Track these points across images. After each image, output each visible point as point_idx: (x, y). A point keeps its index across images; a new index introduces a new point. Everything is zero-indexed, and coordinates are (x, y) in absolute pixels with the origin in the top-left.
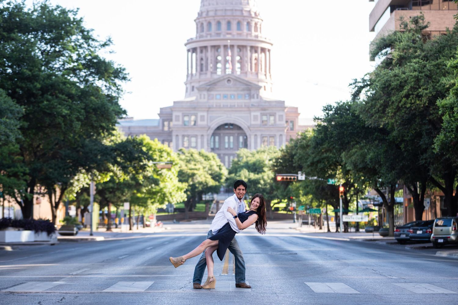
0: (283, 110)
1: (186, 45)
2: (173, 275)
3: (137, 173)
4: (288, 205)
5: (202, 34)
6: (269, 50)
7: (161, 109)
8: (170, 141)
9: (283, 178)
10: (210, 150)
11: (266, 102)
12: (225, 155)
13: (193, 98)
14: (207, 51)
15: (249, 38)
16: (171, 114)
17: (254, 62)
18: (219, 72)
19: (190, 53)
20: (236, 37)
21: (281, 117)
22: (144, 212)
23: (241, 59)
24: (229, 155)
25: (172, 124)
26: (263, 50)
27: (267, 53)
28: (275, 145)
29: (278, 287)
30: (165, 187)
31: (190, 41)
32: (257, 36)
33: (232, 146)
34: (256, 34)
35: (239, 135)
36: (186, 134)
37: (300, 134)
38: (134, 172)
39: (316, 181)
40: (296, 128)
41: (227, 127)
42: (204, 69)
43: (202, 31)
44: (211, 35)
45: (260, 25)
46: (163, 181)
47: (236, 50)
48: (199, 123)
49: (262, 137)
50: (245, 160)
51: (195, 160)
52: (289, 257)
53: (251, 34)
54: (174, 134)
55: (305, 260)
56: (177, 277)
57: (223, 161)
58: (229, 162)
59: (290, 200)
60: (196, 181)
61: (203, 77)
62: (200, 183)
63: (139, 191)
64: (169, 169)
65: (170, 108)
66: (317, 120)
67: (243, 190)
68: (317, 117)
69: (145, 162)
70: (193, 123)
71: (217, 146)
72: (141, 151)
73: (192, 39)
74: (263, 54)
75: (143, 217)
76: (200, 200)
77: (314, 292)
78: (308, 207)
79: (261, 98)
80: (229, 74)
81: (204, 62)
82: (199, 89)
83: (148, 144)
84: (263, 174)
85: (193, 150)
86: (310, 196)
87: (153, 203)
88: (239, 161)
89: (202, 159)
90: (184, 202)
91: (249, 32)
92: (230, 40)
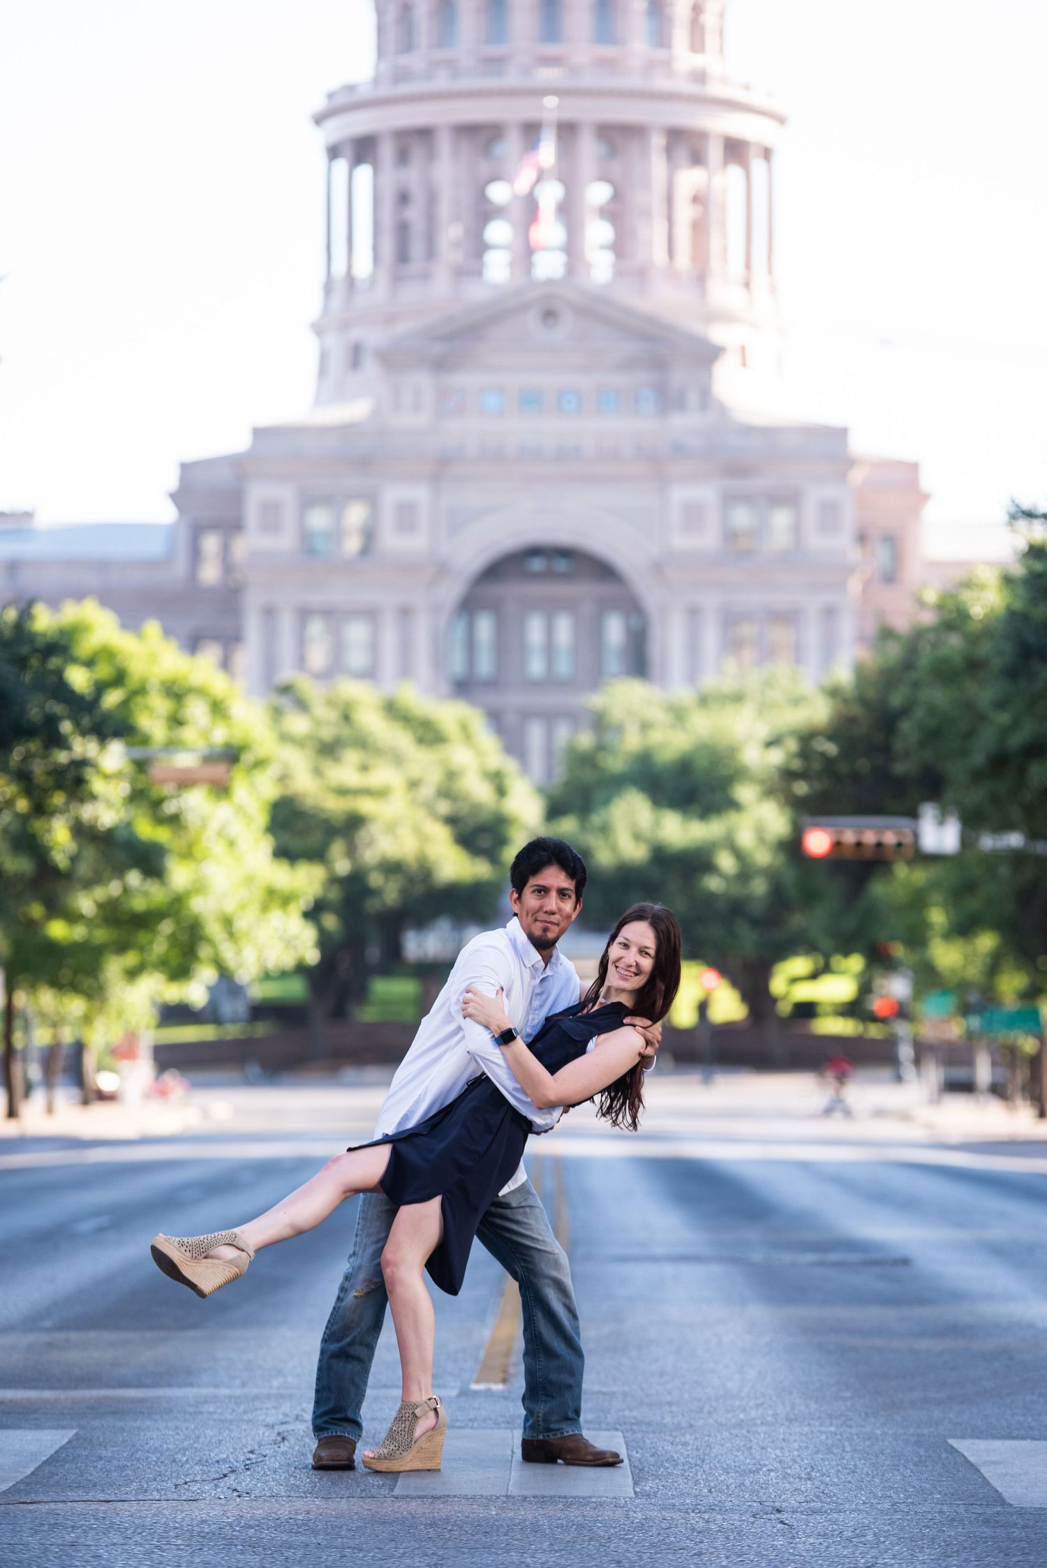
0: (842, 477)
1: (319, 119)
2: (190, 1393)
3: (41, 809)
4: (865, 988)
5: (405, 60)
6: (767, 153)
7: (186, 468)
8: (230, 640)
9: (837, 845)
10: (445, 687)
11: (749, 430)
12: (526, 715)
13: (356, 410)
14: (431, 154)
15: (661, 83)
16: (235, 497)
17: (685, 213)
18: (497, 267)
19: (341, 165)
20: (589, 80)
21: (829, 511)
22: (87, 1019)
23: (617, 196)
24: (550, 717)
25: (242, 547)
26: (735, 150)
27: (757, 165)
28: (798, 658)
29: (796, 1469)
30: (199, 887)
31: (341, 100)
32: (700, 77)
33: (564, 667)
34: (698, 61)
35: (604, 607)
36: (315, 598)
37: (931, 596)
38: (22, 805)
39: (1017, 858)
40: (914, 572)
41: (537, 564)
42: (417, 248)
43: (408, 45)
44: (451, 65)
45: (721, 15)
46: (188, 854)
47: (589, 148)
48: (391, 541)
49: (731, 619)
50: (632, 741)
51: (362, 743)
52: (865, 1280)
53: (667, 64)
54: (253, 603)
55: (956, 1296)
56: (215, 1399)
57: (514, 745)
58: (549, 753)
59: (879, 959)
60: (370, 856)
61: (411, 293)
62: (392, 868)
63: (57, 909)
64: (221, 790)
65: (236, 462)
66: (1022, 524)
67: (562, 893)
68: (1026, 506)
69: (83, 747)
70: (352, 544)
71: (485, 665)
72: (62, 691)
73: (350, 88)
74: (735, 172)
75: (79, 1048)
76: (393, 962)
77: (1003, 1502)
78: (973, 998)
79: (723, 411)
80: (550, 282)
81: (414, 214)
82: (392, 360)
83: (107, 653)
84: (733, 818)
85: (352, 689)
86: (987, 942)
87: (132, 974)
88: (601, 747)
89: (401, 739)
90: (301, 969)
91: (660, 54)
92: (556, 92)
